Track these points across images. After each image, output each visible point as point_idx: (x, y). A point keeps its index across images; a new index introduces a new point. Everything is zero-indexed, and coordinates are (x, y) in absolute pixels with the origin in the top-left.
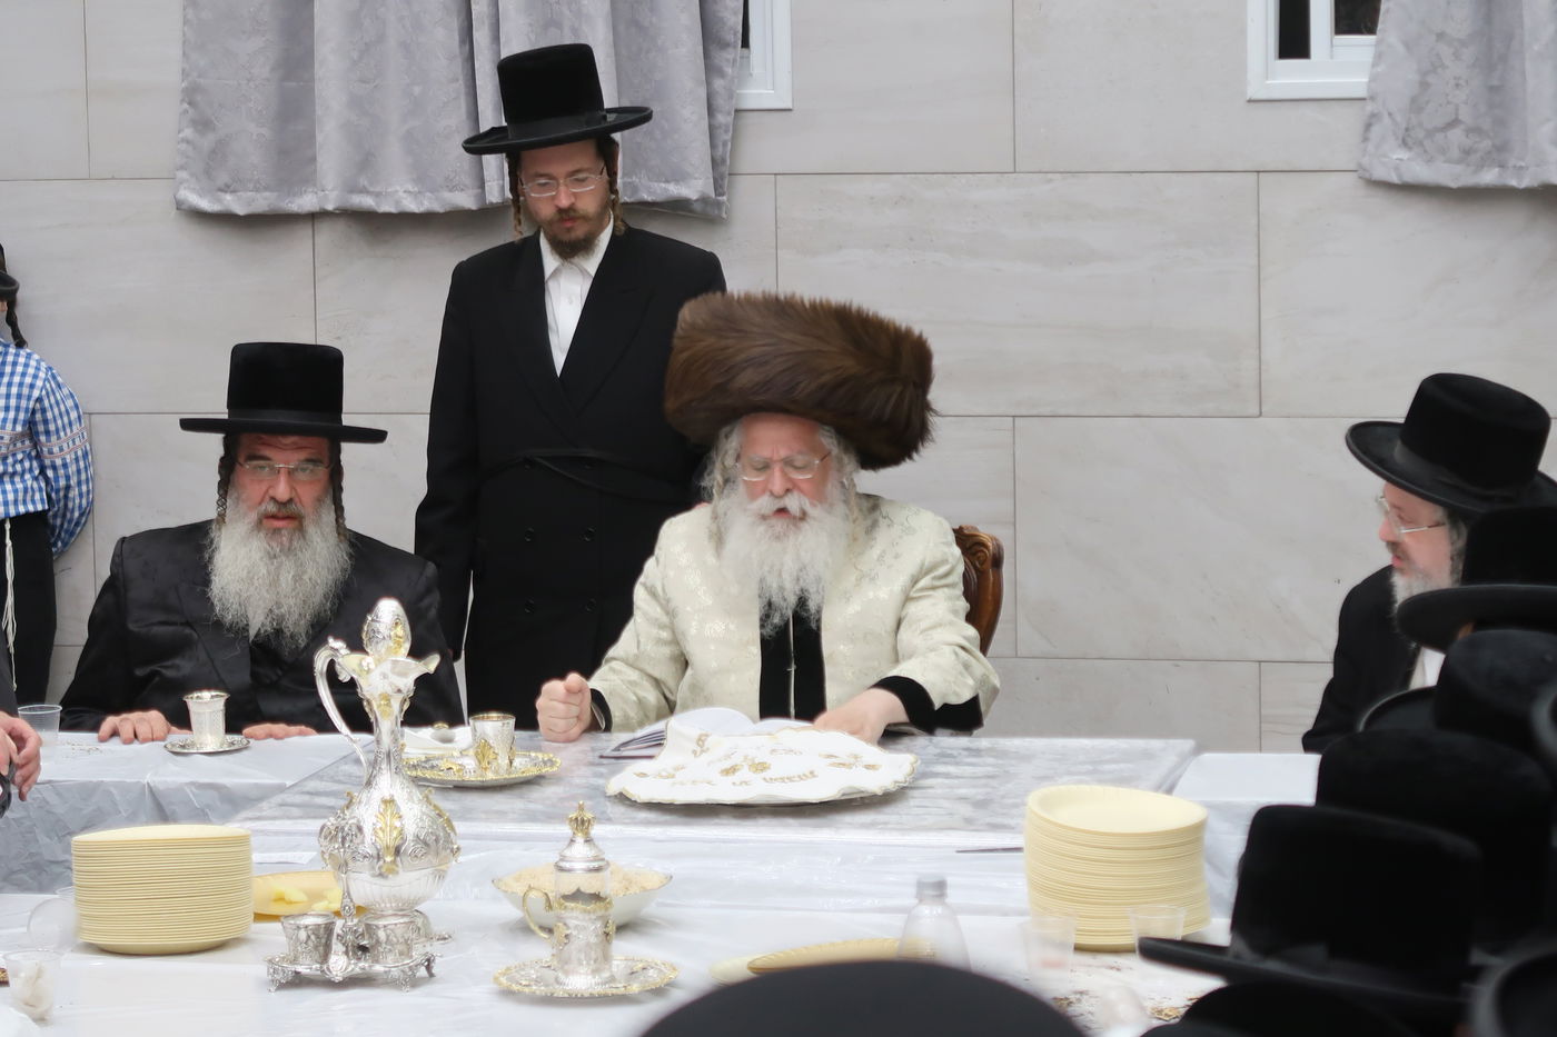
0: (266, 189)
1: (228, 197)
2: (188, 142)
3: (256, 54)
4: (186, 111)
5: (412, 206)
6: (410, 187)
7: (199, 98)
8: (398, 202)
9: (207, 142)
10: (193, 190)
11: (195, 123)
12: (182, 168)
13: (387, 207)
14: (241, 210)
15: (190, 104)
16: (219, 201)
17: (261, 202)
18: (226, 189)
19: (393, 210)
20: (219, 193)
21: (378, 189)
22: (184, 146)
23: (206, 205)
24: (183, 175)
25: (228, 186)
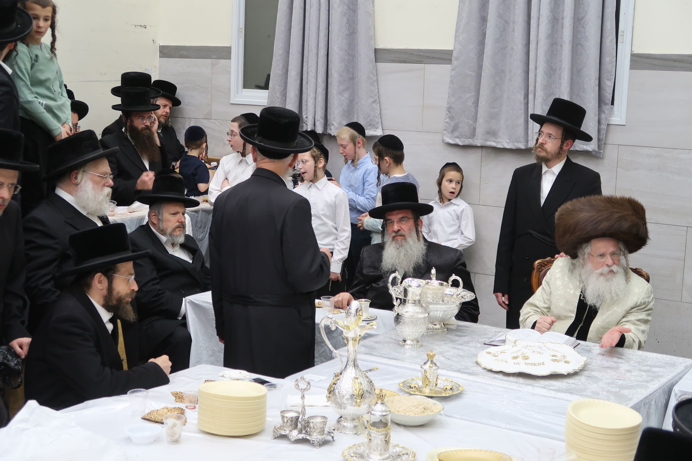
0: (469, 138)
1: (458, 140)
2: (447, 123)
3: (470, 96)
4: (447, 114)
5: (507, 146)
6: (507, 140)
7: (451, 110)
8: (503, 145)
9: (453, 124)
10: (448, 137)
11: (449, 117)
12: (445, 130)
13: (500, 146)
14: (461, 144)
15: (449, 112)
16: (455, 140)
17: (467, 142)
18: (457, 137)
19: (501, 147)
20: (456, 139)
21: (498, 141)
22: (446, 124)
23: (451, 142)
24: (445, 132)
25: (458, 136)
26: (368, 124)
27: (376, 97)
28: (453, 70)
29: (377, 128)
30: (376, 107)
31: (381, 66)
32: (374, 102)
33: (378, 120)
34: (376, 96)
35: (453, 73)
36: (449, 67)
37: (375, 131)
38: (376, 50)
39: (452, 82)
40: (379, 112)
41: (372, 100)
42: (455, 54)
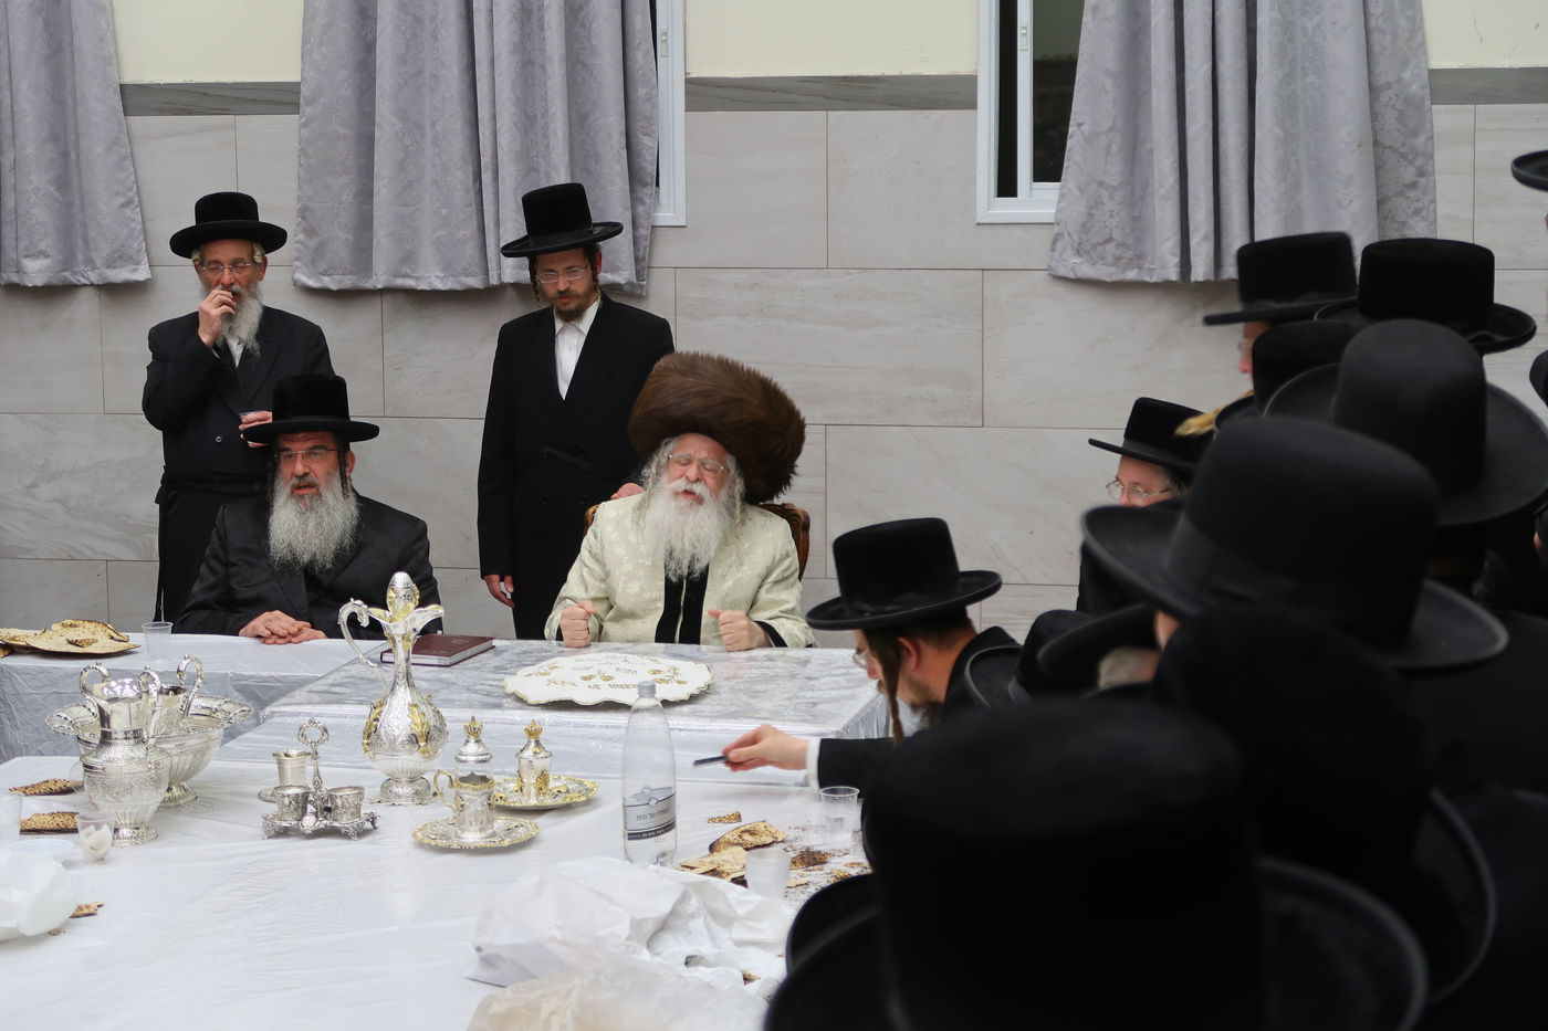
0: (350, 274)
1: (326, 278)
2: (301, 243)
3: (343, 185)
4: (300, 223)
5: (440, 286)
6: (438, 273)
7: (307, 214)
8: (430, 284)
9: (313, 243)
10: (304, 274)
11: (305, 231)
12: (296, 259)
13: (423, 286)
14: (334, 287)
15: (303, 218)
16: (321, 281)
17: (347, 282)
18: (325, 273)
19: (427, 288)
20: (321, 276)
21: (418, 274)
22: (299, 245)
23: (312, 283)
24: (298, 263)
25: (326, 272)
26: (116, 255)
27: (130, 194)
28: (305, 125)
29: (138, 263)
30: (133, 216)
31: (138, 122)
32: (127, 204)
33: (138, 244)
34: (131, 190)
35: (305, 132)
36: (291, 120)
37: (134, 270)
38: (124, 89)
39: (303, 152)
40: (139, 227)
41: (121, 200)
42: (304, 89)
